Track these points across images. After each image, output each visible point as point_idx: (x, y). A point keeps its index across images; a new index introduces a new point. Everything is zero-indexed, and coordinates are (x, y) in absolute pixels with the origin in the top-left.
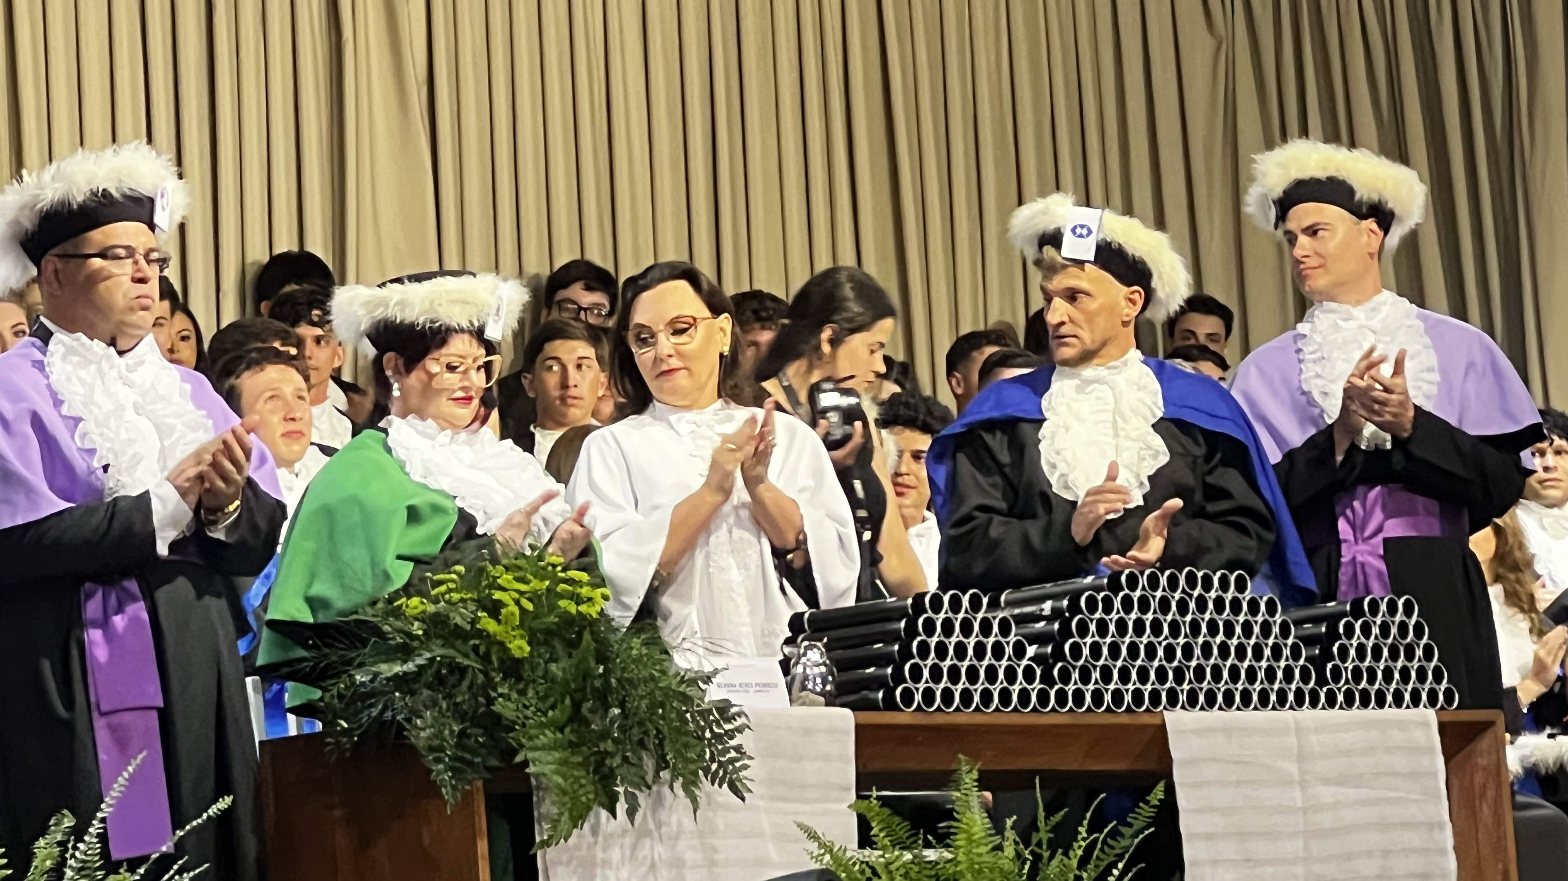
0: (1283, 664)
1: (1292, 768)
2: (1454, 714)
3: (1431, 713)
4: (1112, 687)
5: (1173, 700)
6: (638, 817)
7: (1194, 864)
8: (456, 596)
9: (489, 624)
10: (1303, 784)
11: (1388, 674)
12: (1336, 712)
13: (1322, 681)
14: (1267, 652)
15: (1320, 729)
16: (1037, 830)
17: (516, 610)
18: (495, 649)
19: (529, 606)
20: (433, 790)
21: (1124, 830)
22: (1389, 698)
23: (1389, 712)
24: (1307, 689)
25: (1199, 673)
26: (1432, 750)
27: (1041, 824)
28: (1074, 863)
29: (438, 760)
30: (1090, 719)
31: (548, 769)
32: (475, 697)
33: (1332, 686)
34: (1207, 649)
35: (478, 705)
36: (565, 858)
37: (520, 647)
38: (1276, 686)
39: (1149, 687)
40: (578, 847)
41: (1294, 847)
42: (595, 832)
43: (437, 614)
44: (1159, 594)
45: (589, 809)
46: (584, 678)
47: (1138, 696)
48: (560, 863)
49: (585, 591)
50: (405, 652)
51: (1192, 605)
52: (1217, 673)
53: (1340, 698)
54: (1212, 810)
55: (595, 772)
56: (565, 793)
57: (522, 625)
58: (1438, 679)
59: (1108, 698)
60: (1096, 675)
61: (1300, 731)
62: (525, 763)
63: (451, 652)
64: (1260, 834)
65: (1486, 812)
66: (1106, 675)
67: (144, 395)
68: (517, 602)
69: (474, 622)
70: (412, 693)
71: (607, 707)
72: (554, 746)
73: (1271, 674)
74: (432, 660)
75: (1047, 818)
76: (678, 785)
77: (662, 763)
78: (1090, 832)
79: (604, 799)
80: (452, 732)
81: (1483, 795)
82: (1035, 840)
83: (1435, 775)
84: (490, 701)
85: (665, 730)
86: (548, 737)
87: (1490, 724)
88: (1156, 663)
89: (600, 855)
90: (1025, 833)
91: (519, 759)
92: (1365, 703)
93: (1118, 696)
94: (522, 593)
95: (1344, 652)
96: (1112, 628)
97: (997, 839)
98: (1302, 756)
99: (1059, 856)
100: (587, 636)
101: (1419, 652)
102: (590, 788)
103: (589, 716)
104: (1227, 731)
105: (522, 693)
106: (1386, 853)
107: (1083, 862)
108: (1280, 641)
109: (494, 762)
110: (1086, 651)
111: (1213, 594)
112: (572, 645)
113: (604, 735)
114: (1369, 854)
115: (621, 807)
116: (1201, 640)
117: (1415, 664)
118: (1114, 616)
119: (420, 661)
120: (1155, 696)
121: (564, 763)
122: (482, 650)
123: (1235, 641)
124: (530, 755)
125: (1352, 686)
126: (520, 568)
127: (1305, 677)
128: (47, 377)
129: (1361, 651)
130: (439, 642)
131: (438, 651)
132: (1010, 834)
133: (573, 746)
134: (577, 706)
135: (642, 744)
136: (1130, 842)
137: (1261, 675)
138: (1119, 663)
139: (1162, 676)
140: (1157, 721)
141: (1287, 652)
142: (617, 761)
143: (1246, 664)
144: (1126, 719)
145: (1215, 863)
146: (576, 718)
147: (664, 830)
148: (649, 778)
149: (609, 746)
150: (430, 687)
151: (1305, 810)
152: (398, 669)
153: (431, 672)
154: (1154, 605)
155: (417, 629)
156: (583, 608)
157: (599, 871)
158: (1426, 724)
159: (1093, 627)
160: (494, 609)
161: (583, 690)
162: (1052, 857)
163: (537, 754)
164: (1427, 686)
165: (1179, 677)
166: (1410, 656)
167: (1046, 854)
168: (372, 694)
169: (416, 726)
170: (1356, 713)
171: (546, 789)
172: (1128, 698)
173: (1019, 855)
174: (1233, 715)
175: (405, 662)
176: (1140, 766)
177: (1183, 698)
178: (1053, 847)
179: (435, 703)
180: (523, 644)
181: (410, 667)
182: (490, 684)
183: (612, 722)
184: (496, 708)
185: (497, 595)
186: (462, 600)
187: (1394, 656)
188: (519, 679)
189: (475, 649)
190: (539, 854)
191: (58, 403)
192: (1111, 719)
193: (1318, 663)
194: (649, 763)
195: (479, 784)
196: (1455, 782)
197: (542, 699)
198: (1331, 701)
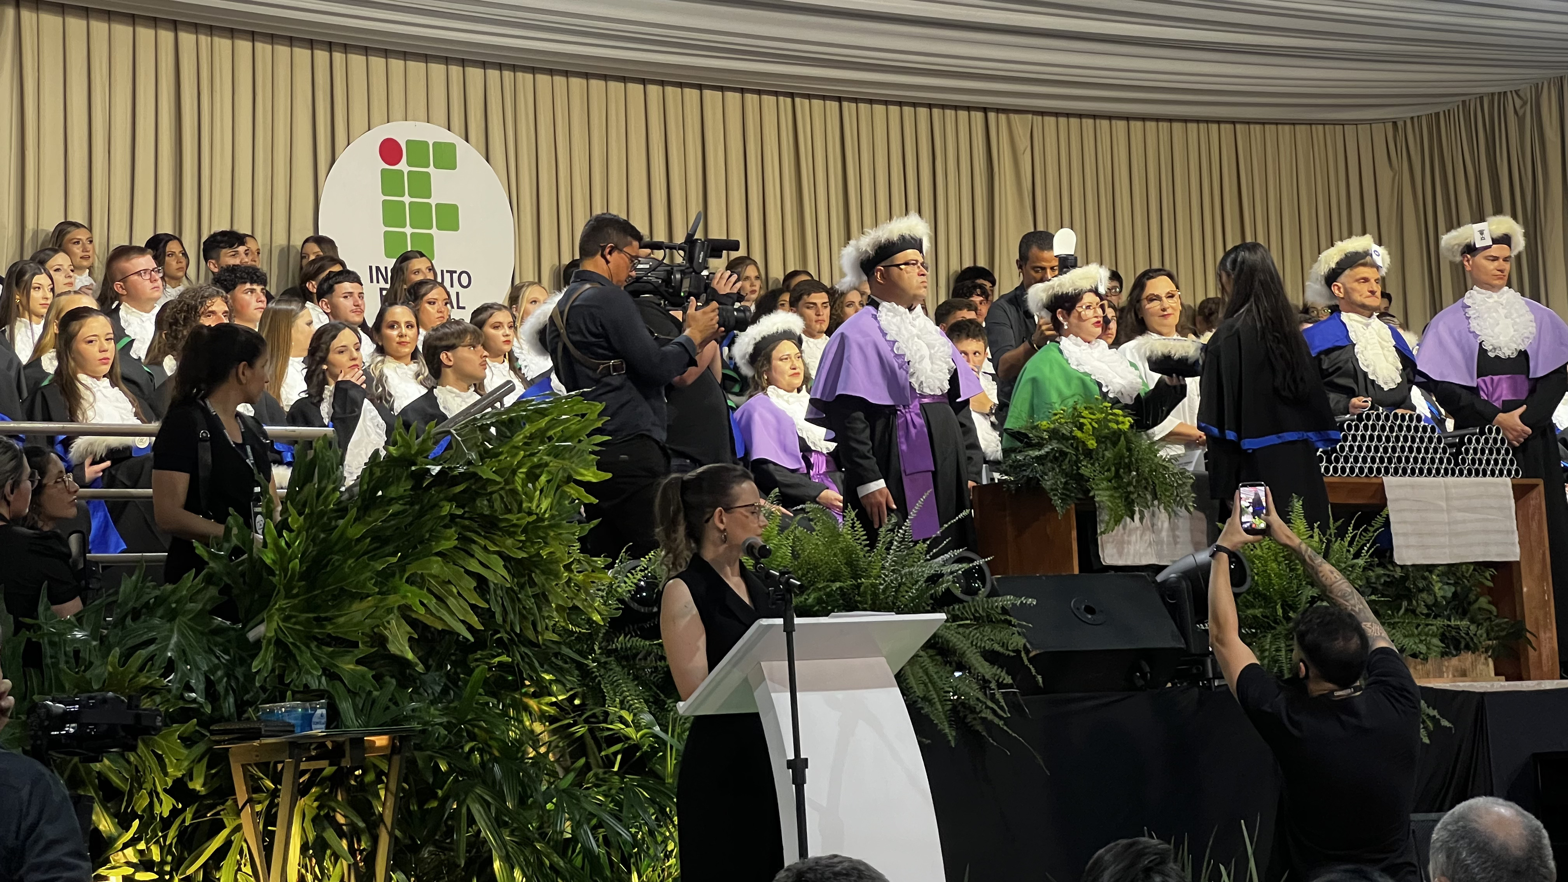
0: (1438, 456)
1: (1443, 504)
2: (1520, 480)
3: (1508, 479)
4: (1359, 465)
5: (1387, 471)
6: (1144, 521)
7: (1398, 547)
8: (1063, 421)
9: (1079, 434)
10: (1448, 511)
11: (1488, 462)
12: (1463, 479)
13: (1457, 464)
14: (1431, 451)
15: (1455, 486)
16: (1329, 528)
17: (1091, 428)
18: (1081, 444)
19: (1096, 426)
20: (1053, 508)
21: (1370, 528)
22: (1489, 472)
23: (1488, 479)
24: (1450, 467)
25: (1399, 460)
26: (1509, 497)
27: (1331, 526)
28: (1346, 544)
29: (1055, 495)
30: (1349, 480)
31: (1104, 499)
32: (1072, 466)
33: (1462, 467)
34: (1403, 449)
35: (1073, 470)
36: (1111, 540)
37: (1092, 444)
38: (1435, 466)
39: (1376, 465)
40: (1117, 535)
41: (1445, 540)
42: (1124, 528)
43: (1054, 429)
44: (1380, 423)
45: (1122, 517)
46: (1121, 458)
47: (1371, 470)
48: (1108, 542)
49: (1121, 419)
50: (1040, 446)
51: (1396, 429)
52: (1407, 460)
53: (1465, 472)
54: (1405, 522)
55: (1125, 500)
56: (1112, 510)
57: (1093, 435)
58: (1512, 463)
59: (1357, 470)
60: (1351, 460)
61: (1446, 487)
62: (1093, 497)
63: (1062, 446)
64: (1429, 534)
65: (1534, 526)
66: (1356, 460)
67: (920, 330)
68: (1091, 424)
69: (1071, 432)
70: (1043, 464)
71: (1130, 471)
72: (1106, 489)
73: (1433, 461)
74: (1053, 449)
75: (1334, 523)
76: (1161, 507)
77: (1155, 497)
78: (1353, 530)
79: (1129, 514)
80: (1061, 482)
81: (1533, 518)
82: (1328, 533)
83: (1510, 508)
84: (1079, 468)
85: (1157, 482)
86: (1105, 484)
87: (1537, 485)
88: (1379, 455)
89: (1126, 538)
90: (1323, 529)
91: (1091, 494)
92: (1477, 475)
93: (1361, 470)
94: (1092, 419)
95: (1467, 451)
96: (1359, 438)
97: (1310, 533)
98: (1447, 499)
99: (1339, 541)
100: (1122, 438)
101: (1503, 452)
102: (1123, 508)
103: (1123, 475)
104: (1412, 486)
105: (1093, 464)
106: (1486, 544)
107: (1351, 544)
108: (1437, 445)
109: (1080, 496)
110: (1347, 449)
111: (1406, 423)
112: (1115, 444)
113: (1129, 484)
114: (1479, 544)
115: (1137, 517)
116: (1400, 444)
117: (1501, 457)
118: (1360, 433)
119: (1047, 450)
120: (1379, 470)
121: (1111, 496)
122: (1075, 445)
123: (1416, 445)
124: (1097, 492)
125: (1471, 466)
126: (1091, 408)
127: (1449, 462)
128: (879, 322)
129: (1475, 450)
130: (1056, 441)
131: (1055, 445)
132: (1316, 530)
133: (1115, 488)
134: (1117, 471)
135: (1146, 488)
136: (1371, 535)
137: (1428, 461)
138: (1362, 455)
139: (1382, 460)
140: (1379, 481)
141: (1440, 451)
142: (1136, 495)
143: (1421, 456)
144: (1366, 480)
145: (1408, 547)
146: (1117, 476)
147: (1155, 527)
148: (1149, 504)
149: (1131, 489)
150: (1051, 462)
151: (1449, 523)
152: (1037, 453)
153: (1052, 455)
154: (1378, 428)
155: (1045, 435)
156: (1120, 426)
157: (1125, 546)
158: (1507, 485)
159: (1350, 438)
160: (1081, 427)
161: (1120, 463)
162: (1336, 541)
163: (1100, 492)
164: (1507, 467)
165: (1390, 461)
166: (1498, 453)
167: (1334, 540)
168: (1023, 465)
169: (1044, 479)
170: (1473, 479)
171: (1103, 509)
172: (1366, 471)
173: (1321, 540)
174: (1416, 479)
175: (1040, 450)
176: (1371, 501)
177: (1392, 471)
178: (1337, 536)
179: (1054, 469)
180: (1094, 442)
181: (1042, 452)
182: (1078, 461)
183: (1133, 478)
184: (1081, 471)
185: (1082, 420)
186: (1066, 423)
187: (1491, 453)
188: (1091, 458)
189: (1072, 445)
190: (1099, 538)
191: (885, 334)
192: (1358, 480)
193: (1455, 455)
194: (1149, 497)
195: (1073, 506)
196: (1520, 513)
197: (1103, 467)
198: (1461, 473)
